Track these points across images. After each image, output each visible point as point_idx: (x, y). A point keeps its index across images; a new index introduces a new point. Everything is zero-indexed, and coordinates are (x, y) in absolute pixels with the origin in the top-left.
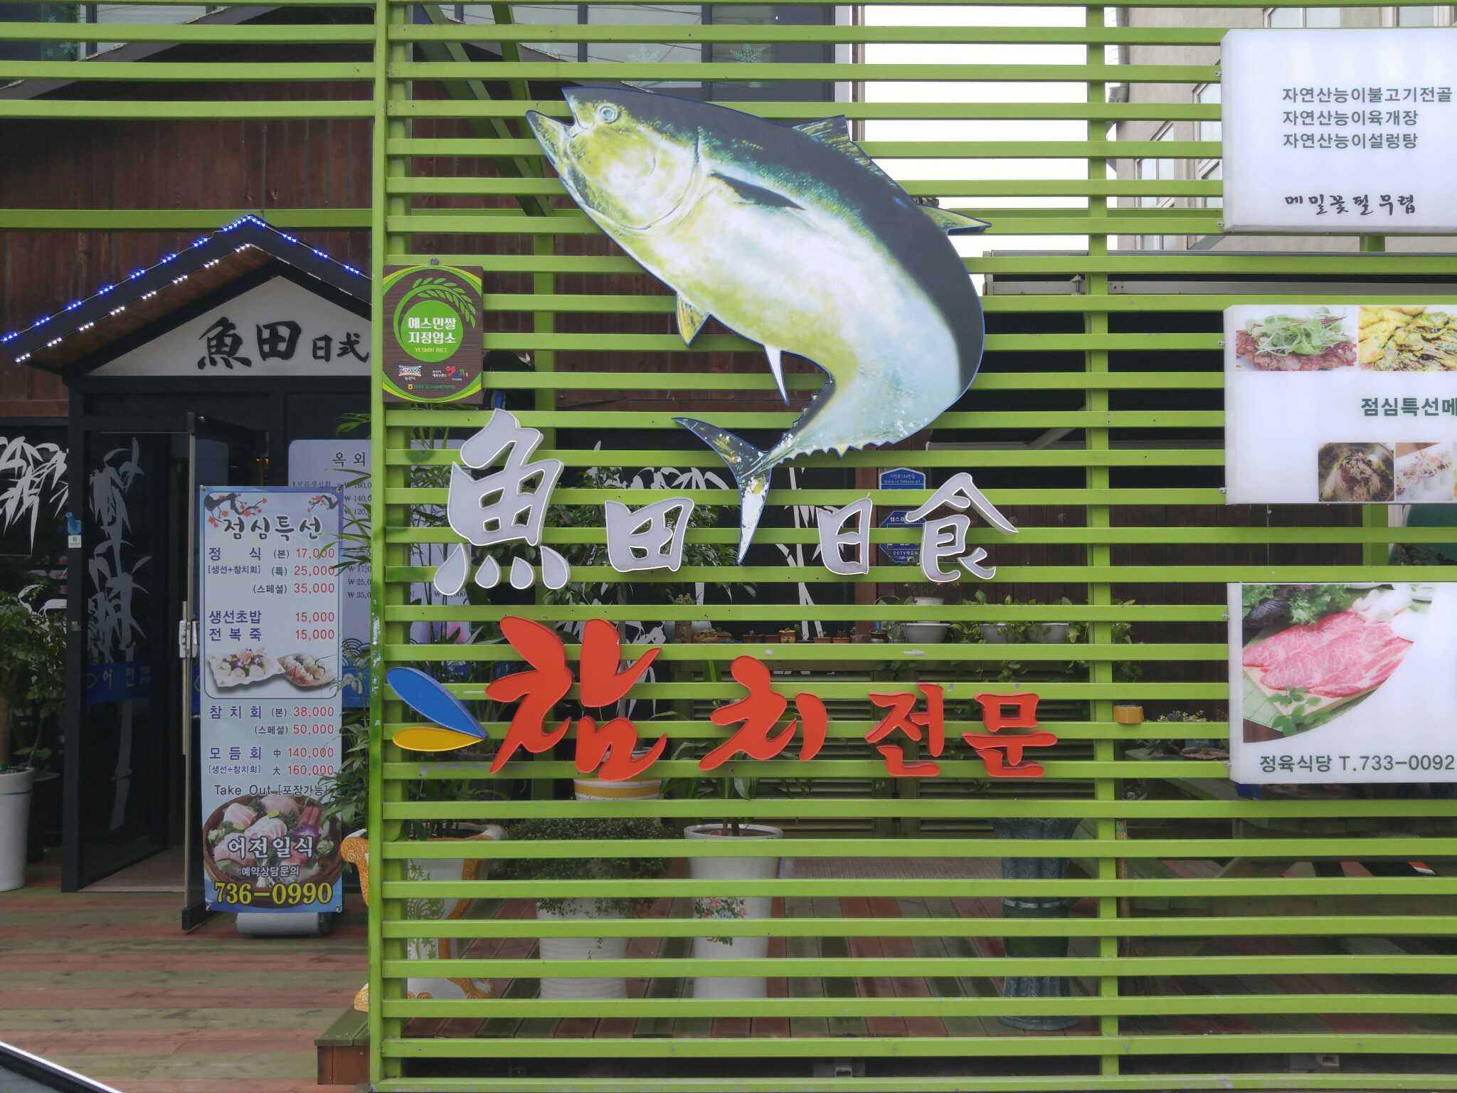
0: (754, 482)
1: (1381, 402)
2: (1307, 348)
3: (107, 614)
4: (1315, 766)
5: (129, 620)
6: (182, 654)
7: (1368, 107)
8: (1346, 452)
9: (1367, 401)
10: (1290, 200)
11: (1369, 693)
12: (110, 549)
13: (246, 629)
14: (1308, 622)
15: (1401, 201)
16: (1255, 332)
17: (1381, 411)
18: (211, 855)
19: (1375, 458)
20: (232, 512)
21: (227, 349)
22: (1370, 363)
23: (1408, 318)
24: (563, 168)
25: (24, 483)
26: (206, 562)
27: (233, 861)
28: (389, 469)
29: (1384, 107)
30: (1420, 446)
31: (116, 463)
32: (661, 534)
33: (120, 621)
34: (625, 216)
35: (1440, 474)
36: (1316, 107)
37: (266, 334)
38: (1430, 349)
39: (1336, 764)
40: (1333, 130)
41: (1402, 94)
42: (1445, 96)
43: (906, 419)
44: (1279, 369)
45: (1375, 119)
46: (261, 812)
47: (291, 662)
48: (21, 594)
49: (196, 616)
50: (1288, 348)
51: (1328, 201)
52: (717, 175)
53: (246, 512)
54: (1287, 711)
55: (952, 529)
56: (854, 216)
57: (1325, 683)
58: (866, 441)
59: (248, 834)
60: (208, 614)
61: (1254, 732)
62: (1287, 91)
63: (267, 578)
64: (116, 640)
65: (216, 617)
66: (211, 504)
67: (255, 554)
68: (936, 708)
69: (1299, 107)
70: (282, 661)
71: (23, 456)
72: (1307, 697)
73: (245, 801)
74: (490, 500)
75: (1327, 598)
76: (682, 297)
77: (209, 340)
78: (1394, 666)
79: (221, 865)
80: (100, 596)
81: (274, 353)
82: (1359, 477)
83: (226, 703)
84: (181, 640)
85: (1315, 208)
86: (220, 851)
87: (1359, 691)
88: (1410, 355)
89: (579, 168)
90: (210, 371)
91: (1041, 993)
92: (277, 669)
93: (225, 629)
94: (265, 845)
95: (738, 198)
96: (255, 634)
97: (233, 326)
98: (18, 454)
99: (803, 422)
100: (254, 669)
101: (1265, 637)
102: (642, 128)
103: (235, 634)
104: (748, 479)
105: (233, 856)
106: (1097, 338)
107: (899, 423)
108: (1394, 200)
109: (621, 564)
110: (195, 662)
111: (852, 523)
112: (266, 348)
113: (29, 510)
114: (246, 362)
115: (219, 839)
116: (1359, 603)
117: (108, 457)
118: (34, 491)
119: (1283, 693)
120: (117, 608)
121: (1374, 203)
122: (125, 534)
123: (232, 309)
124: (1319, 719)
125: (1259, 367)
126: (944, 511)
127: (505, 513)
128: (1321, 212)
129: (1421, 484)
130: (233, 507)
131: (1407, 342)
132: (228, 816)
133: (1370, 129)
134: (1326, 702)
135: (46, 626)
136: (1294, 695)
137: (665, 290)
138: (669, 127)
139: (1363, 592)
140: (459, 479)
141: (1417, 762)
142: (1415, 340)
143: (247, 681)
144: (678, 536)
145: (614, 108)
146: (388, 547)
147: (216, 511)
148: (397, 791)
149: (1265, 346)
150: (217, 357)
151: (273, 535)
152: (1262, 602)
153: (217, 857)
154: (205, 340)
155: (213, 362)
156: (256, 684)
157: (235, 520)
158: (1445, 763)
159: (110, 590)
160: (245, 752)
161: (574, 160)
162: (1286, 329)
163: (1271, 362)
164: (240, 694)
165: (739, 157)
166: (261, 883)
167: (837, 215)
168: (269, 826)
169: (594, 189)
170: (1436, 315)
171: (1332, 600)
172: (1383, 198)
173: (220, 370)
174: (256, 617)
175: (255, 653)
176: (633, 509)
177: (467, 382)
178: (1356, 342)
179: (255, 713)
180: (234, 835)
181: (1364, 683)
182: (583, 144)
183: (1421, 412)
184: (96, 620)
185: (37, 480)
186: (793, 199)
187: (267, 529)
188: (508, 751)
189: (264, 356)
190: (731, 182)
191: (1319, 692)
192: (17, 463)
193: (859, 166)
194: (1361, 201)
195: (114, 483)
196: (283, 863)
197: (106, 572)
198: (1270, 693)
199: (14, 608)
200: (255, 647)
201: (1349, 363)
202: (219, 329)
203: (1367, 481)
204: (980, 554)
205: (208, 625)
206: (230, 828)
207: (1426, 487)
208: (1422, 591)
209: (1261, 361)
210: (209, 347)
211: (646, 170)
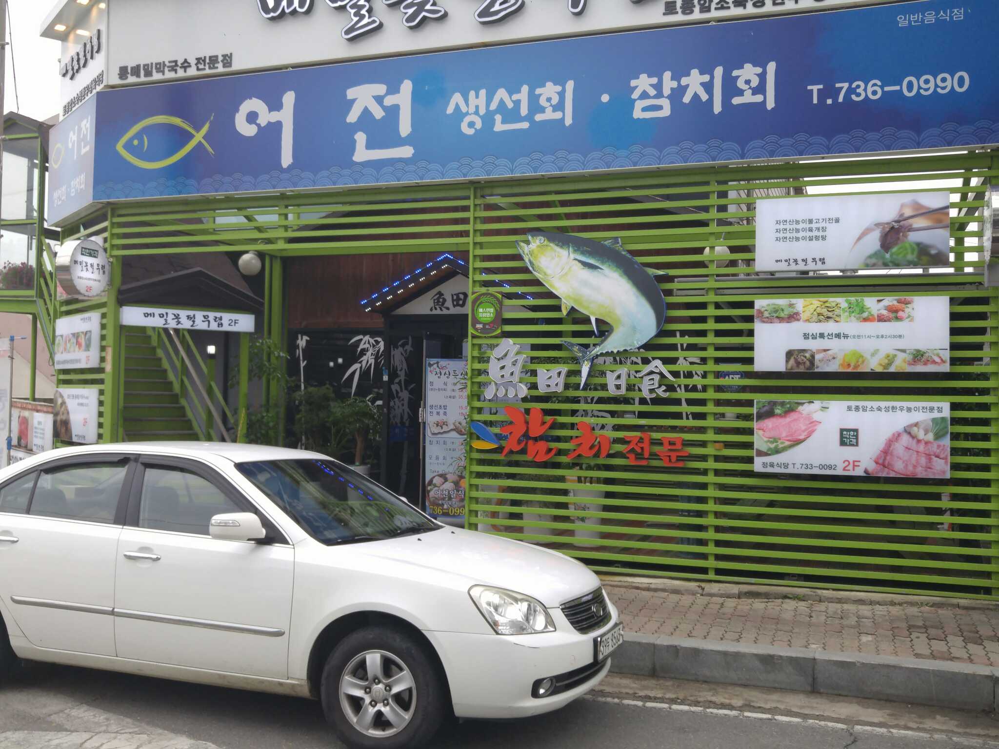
0: (586, 362)
1: (810, 334)
2: (782, 315)
3: (399, 407)
4: (783, 466)
5: (407, 410)
6: (420, 421)
7: (808, 226)
8: (796, 353)
9: (805, 334)
10: (777, 261)
11: (804, 441)
12: (400, 381)
13: (442, 411)
14: (781, 414)
15: (820, 260)
16: (763, 310)
17: (810, 337)
18: (429, 496)
19: (808, 355)
20: (438, 368)
21: (440, 304)
22: (806, 320)
23: (822, 303)
24: (526, 259)
25: (369, 354)
26: (428, 386)
27: (436, 498)
28: (473, 357)
29: (814, 226)
30: (825, 350)
31: (403, 346)
32: (556, 380)
33: (403, 410)
34: (545, 274)
35: (834, 360)
36: (788, 227)
37: (455, 297)
38: (830, 314)
39: (791, 466)
40: (795, 235)
41: (821, 221)
42: (837, 221)
43: (638, 341)
44: (771, 323)
45: (811, 230)
46: (446, 480)
47: (458, 425)
48: (368, 399)
49: (425, 407)
50: (775, 315)
51: (792, 261)
52: (575, 259)
53: (442, 368)
54: (772, 446)
55: (653, 379)
56: (620, 271)
57: (787, 436)
58: (624, 349)
59: (441, 488)
60: (429, 406)
61: (760, 453)
62: (777, 221)
63: (449, 393)
64: (402, 418)
65: (432, 407)
66: (430, 365)
67: (445, 384)
68: (647, 442)
69: (782, 227)
70: (454, 424)
71: (369, 343)
72: (780, 441)
73: (441, 476)
74: (503, 368)
75: (788, 406)
76: (563, 300)
77: (434, 300)
78: (813, 431)
79: (432, 499)
80: (396, 400)
81: (458, 305)
82: (801, 362)
83: (435, 439)
84: (420, 415)
85: (787, 263)
86: (432, 494)
87: (800, 440)
88: (822, 317)
89: (531, 259)
90: (434, 312)
91: (689, 544)
92: (452, 427)
93: (435, 411)
94: (447, 493)
95: (582, 267)
96: (445, 413)
97: (443, 295)
98: (367, 342)
99: (602, 342)
100: (444, 427)
101: (764, 419)
102: (551, 245)
103: (438, 413)
104: (584, 361)
105: (436, 496)
106: (711, 311)
107: (635, 342)
108: (817, 260)
109: (542, 390)
110: (424, 423)
111: (619, 377)
112: (455, 303)
113: (371, 365)
114: (448, 309)
115: (431, 490)
116: (800, 408)
117: (400, 343)
118: (373, 357)
119: (771, 440)
120: (403, 405)
121: (810, 261)
122: (406, 375)
123: (442, 288)
124: (785, 449)
125: (764, 322)
126: (652, 373)
127: (506, 372)
128: (789, 264)
129: (825, 365)
130: (438, 366)
131: (821, 312)
132: (434, 481)
133: (809, 234)
134: (787, 443)
135: (375, 411)
136: (775, 440)
137: (556, 297)
138: (560, 244)
139: (802, 404)
140: (493, 361)
141: (822, 467)
142: (824, 311)
143: (442, 431)
144: (561, 381)
145: (543, 238)
146: (473, 383)
147: (432, 368)
148: (475, 462)
149: (766, 314)
150: (437, 307)
151: (451, 377)
152: (764, 406)
153: (431, 496)
154: (432, 301)
155: (436, 309)
156: (445, 432)
157: (438, 372)
158: (833, 467)
159: (400, 397)
160: (441, 458)
161: (530, 256)
162: (774, 308)
163: (769, 320)
164: (439, 436)
165: (583, 253)
166: (445, 507)
167: (615, 271)
168: (448, 486)
169: (536, 265)
170: (833, 302)
171: (790, 407)
172: (813, 259)
173: (438, 312)
174: (445, 407)
175: (445, 420)
176: (548, 370)
177: (496, 329)
178: (801, 312)
179: (445, 443)
180: (436, 488)
181: (802, 437)
182: (533, 251)
183: (826, 338)
184: (394, 409)
185: (374, 353)
186: (601, 267)
187: (449, 375)
188: (506, 451)
189: (454, 306)
190: (580, 261)
191: (785, 440)
192: (367, 346)
193: (622, 255)
194: (805, 261)
195: (402, 354)
196: (453, 500)
197: (399, 390)
198: (766, 439)
199: (365, 404)
200: (444, 418)
201: (798, 320)
202: (438, 295)
203: (804, 363)
204: (664, 388)
205: (428, 409)
206: (435, 486)
207: (827, 366)
208: (825, 403)
209: (765, 320)
210: (434, 303)
211: (553, 258)
